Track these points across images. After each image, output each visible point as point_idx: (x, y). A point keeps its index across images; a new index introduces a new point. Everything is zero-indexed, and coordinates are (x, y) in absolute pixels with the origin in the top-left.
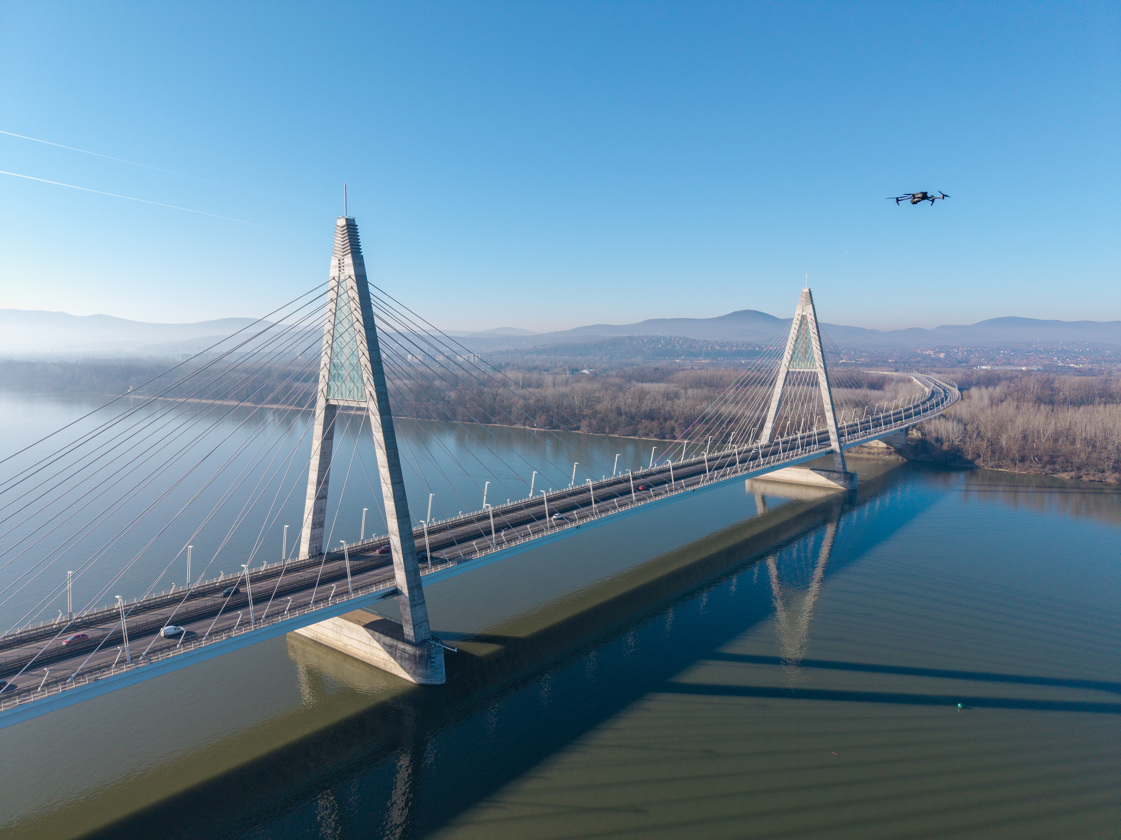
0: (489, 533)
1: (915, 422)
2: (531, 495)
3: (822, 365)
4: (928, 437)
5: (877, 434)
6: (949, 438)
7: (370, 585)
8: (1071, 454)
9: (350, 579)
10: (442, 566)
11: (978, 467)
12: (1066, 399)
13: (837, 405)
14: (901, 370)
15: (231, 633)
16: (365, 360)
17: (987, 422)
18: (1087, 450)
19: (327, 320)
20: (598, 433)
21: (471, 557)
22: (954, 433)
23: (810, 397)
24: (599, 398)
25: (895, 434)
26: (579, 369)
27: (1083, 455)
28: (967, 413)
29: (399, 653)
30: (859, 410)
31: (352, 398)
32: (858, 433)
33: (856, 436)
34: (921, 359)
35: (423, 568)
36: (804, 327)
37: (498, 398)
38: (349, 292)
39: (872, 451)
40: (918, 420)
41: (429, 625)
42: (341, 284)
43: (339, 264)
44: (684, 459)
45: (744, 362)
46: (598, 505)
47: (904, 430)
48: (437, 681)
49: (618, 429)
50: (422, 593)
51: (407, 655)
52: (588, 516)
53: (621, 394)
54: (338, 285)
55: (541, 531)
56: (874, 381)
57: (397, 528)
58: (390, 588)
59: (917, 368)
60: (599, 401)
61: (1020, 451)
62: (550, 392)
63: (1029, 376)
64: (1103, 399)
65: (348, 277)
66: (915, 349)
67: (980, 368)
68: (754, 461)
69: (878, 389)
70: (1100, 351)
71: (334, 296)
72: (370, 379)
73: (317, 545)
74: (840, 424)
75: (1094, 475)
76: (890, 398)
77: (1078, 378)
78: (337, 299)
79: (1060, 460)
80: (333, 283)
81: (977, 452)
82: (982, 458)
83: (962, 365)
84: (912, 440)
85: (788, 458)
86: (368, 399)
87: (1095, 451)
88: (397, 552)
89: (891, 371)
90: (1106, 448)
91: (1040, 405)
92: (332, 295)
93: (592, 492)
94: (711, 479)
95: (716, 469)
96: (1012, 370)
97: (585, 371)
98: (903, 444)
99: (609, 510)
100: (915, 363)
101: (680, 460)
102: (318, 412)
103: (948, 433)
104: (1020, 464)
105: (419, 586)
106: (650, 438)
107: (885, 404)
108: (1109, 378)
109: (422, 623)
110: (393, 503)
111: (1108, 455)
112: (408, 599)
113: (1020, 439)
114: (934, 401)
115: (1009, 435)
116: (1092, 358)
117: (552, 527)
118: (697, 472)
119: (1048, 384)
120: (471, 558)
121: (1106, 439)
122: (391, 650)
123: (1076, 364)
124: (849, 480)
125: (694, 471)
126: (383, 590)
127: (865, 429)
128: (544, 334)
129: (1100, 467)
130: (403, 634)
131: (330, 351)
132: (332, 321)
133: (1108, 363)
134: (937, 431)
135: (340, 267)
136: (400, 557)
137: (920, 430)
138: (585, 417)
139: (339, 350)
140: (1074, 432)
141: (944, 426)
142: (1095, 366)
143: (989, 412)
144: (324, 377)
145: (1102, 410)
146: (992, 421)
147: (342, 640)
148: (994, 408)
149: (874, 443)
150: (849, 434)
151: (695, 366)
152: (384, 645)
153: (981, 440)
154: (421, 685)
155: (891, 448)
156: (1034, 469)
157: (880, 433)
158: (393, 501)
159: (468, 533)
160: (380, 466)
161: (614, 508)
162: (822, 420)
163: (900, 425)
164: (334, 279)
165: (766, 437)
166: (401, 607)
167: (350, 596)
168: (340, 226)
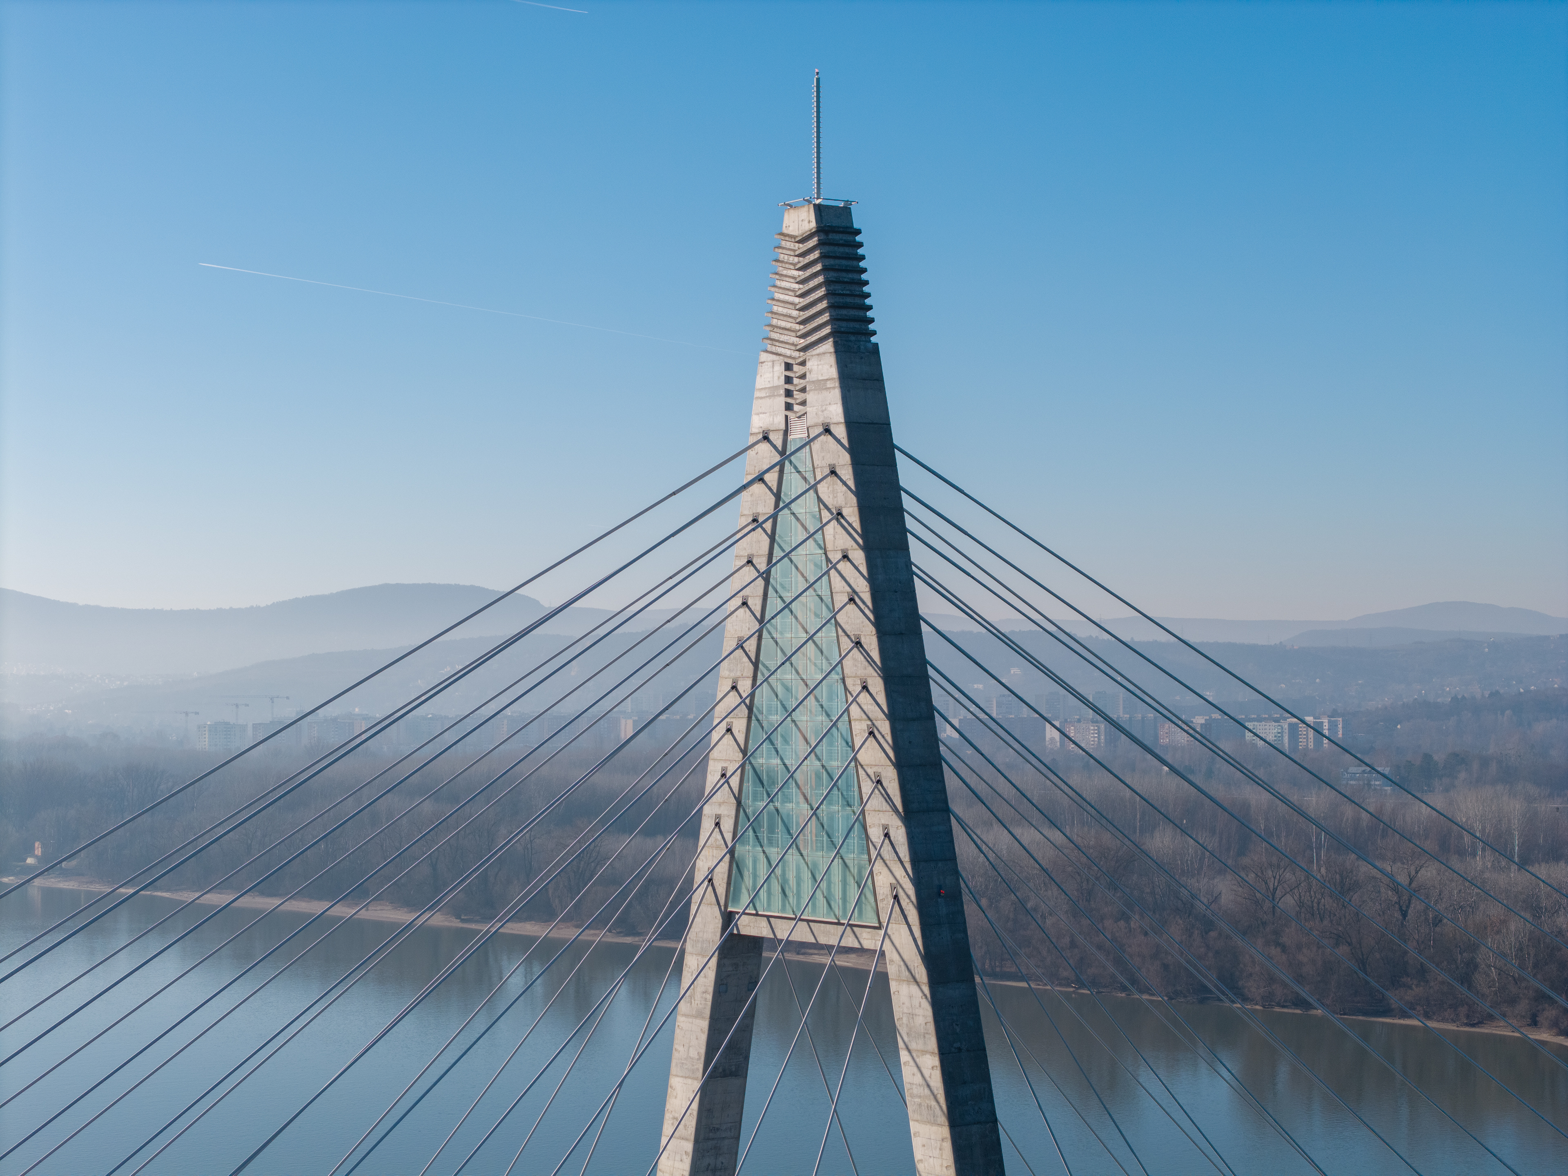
16: (877, 759)
19: (738, 601)
31: (822, 909)
38: (822, 488)
42: (792, 458)
43: (788, 380)
54: (781, 465)
65: (821, 429)
71: (766, 506)
72: (893, 832)
78: (774, 517)
80: (765, 456)
86: (884, 919)
92: (759, 501)
102: (692, 963)
131: (744, 722)
132: (756, 604)
135: (789, 394)
139: (776, 718)
144: (717, 824)
164: (766, 438)
168: (794, 237)
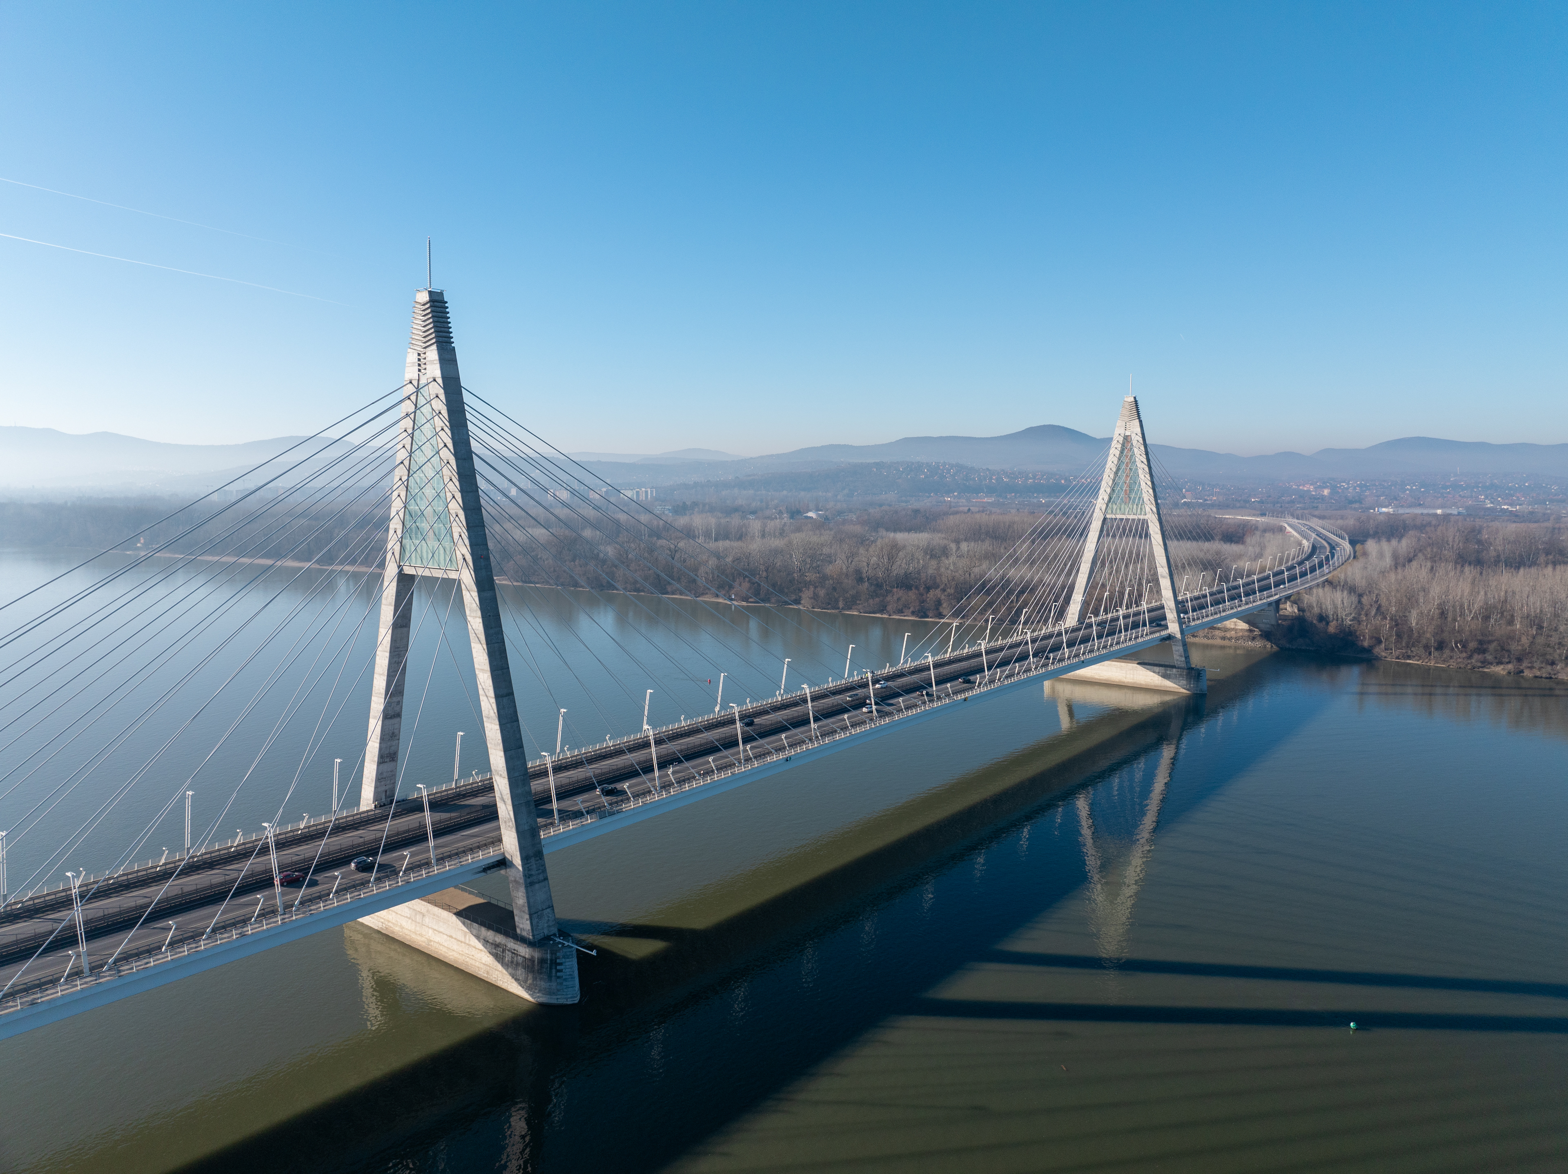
0: (648, 769)
1: (1289, 592)
2: (717, 709)
3: (1155, 509)
4: (1307, 614)
5: (1235, 610)
6: (1337, 616)
7: (464, 852)
8: (1507, 639)
9: (431, 843)
10: (575, 823)
11: (1377, 658)
12: (1498, 556)
13: (1176, 566)
14: (1269, 513)
15: (245, 929)
16: (456, 507)
17: (1390, 592)
18: (1530, 633)
19: (400, 446)
20: (828, 609)
21: (621, 807)
22: (1344, 608)
23: (1138, 555)
24: (829, 556)
25: (1261, 610)
26: (802, 510)
27: (1524, 640)
28: (1362, 578)
29: (508, 955)
30: (1208, 575)
31: (436, 564)
32: (1207, 610)
33: (1204, 614)
34: (1297, 496)
35: (546, 826)
36: (1127, 452)
37: (677, 556)
38: (433, 402)
39: (1228, 635)
40: (1293, 588)
41: (554, 912)
42: (421, 390)
43: (419, 360)
44: (952, 651)
45: (1043, 501)
46: (820, 723)
47: (1274, 604)
48: (567, 999)
49: (858, 602)
50: (544, 865)
51: (520, 960)
52: (804, 742)
53: (862, 551)
54: (417, 392)
55: (730, 766)
56: (1230, 530)
57: (505, 765)
58: (493, 856)
59: (1292, 511)
60: (829, 559)
61: (1437, 633)
62: (755, 546)
63: (1447, 523)
64: (1551, 557)
65: (432, 380)
66: (1289, 483)
67: (1378, 511)
68: (1055, 653)
69: (1237, 542)
70: (1544, 487)
71: (412, 408)
72: (463, 535)
73: (387, 788)
74: (1181, 596)
75: (1540, 669)
76: (1253, 556)
77: (1514, 525)
78: (415, 412)
79: (1492, 647)
80: (410, 389)
81: (1377, 636)
82: (1383, 645)
83: (1354, 506)
84: (1285, 618)
85: (1105, 647)
86: (460, 567)
87: (1542, 634)
88: (504, 801)
89: (1254, 515)
90: (1556, 630)
91: (1462, 566)
92: (408, 406)
93: (810, 704)
94: (992, 682)
95: (998, 666)
96: (1422, 514)
97: (810, 514)
98: (1272, 625)
99: (836, 731)
100: (1288, 503)
101: (946, 652)
102: (386, 584)
103: (1336, 607)
104: (1436, 654)
105: (539, 855)
106: (905, 616)
107: (1247, 565)
108: (1557, 526)
109: (543, 910)
110: (498, 727)
111: (1560, 639)
112: (521, 874)
113: (1436, 616)
114: (1315, 560)
115: (1421, 611)
116: (1533, 497)
117: (748, 760)
118: (971, 671)
119: (1472, 535)
120: (621, 809)
121: (1556, 615)
122: (498, 953)
123: (1511, 505)
124: (1194, 679)
125: (967, 669)
126: (483, 859)
127: (1217, 603)
128: (751, 458)
129: (1548, 657)
130: (514, 927)
131: (405, 492)
132: (408, 447)
133: (1555, 504)
134: (1320, 604)
135: (419, 365)
136: (509, 809)
137: (1296, 604)
138: (807, 584)
139: (416, 491)
140: (1511, 606)
141: (1331, 597)
142: (1538, 509)
143: (1392, 577)
144: (395, 532)
145: (1551, 574)
146: (1397, 590)
147: (424, 933)
148: (1399, 570)
149: (1230, 624)
150: (1194, 610)
151: (973, 506)
152: (485, 942)
153: (1381, 619)
154: (541, 1005)
155: (1255, 631)
156: (1455, 661)
157: (1239, 609)
158: (498, 723)
159: (618, 770)
160: (478, 669)
161: (844, 729)
162: (1155, 590)
163: (1268, 597)
164: (411, 382)
165: (1074, 616)
166: (511, 886)
167: (431, 870)
168: (420, 303)
